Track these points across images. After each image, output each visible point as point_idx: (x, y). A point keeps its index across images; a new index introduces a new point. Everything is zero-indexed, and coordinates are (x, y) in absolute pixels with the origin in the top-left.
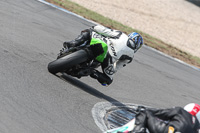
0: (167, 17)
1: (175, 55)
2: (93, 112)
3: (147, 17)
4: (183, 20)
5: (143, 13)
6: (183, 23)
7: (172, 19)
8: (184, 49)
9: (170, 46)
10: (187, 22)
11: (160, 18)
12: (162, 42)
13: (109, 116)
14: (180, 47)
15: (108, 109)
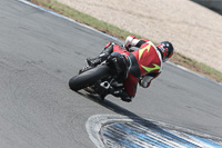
0: (168, 20)
1: (178, 62)
2: (87, 126)
3: (146, 20)
4: (187, 23)
5: (142, 16)
6: (186, 26)
7: (174, 22)
8: (187, 55)
10: (192, 25)
11: (161, 21)
13: (105, 130)
14: (183, 53)
15: (104, 122)
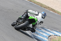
1: (50, 10)
9: (49, 7)
12: (46, 6)
